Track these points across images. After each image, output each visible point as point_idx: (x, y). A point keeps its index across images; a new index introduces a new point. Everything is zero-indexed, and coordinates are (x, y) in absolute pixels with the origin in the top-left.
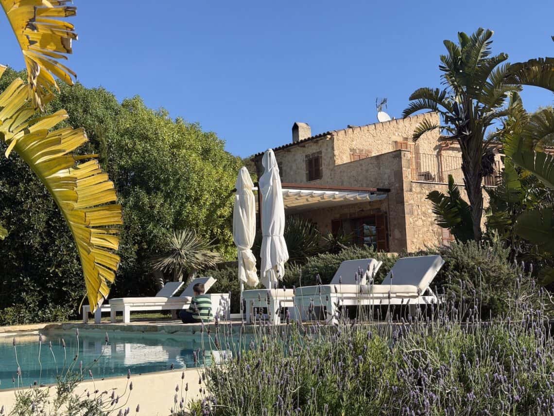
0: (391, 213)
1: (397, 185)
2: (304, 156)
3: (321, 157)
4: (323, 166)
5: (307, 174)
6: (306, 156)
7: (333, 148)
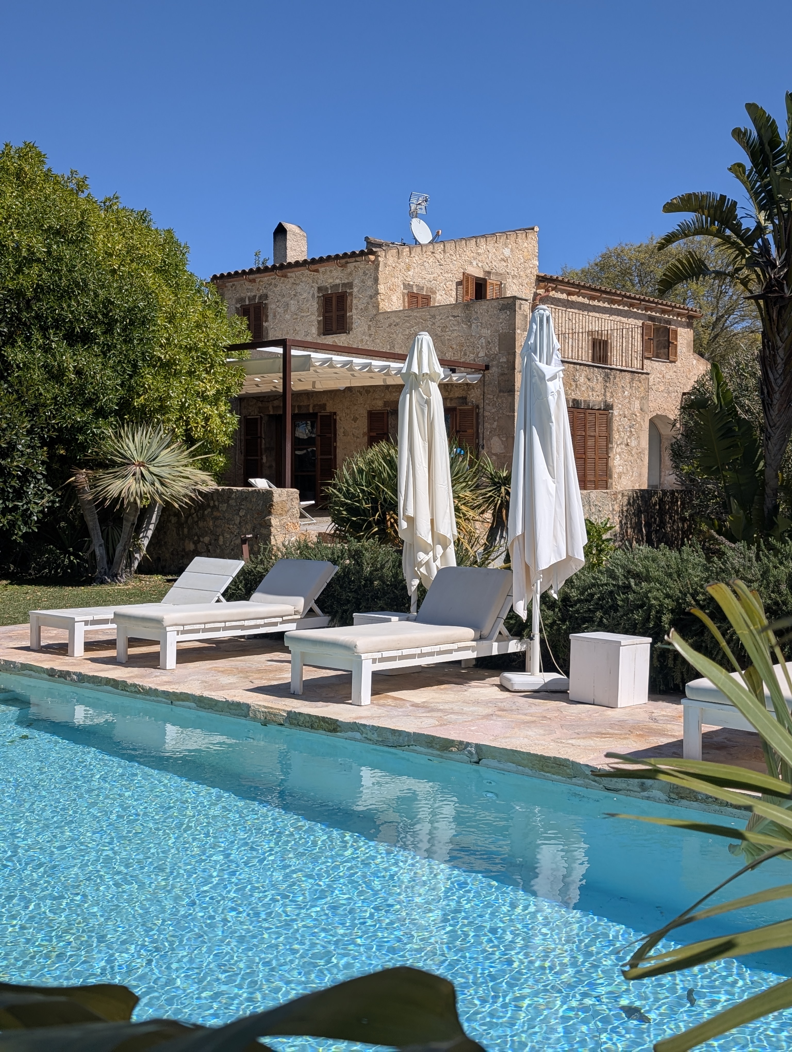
0: (488, 408)
1: (503, 360)
2: (316, 289)
3: (351, 294)
4: (354, 311)
5: (319, 322)
6: (320, 289)
7: (376, 280)
